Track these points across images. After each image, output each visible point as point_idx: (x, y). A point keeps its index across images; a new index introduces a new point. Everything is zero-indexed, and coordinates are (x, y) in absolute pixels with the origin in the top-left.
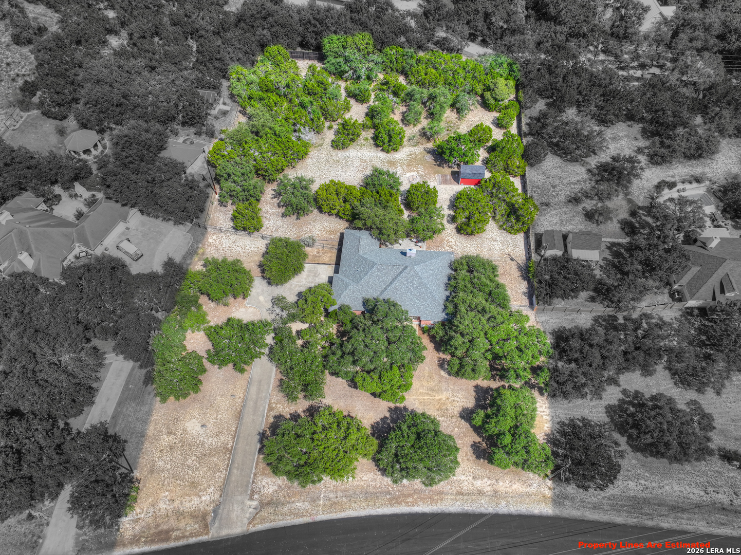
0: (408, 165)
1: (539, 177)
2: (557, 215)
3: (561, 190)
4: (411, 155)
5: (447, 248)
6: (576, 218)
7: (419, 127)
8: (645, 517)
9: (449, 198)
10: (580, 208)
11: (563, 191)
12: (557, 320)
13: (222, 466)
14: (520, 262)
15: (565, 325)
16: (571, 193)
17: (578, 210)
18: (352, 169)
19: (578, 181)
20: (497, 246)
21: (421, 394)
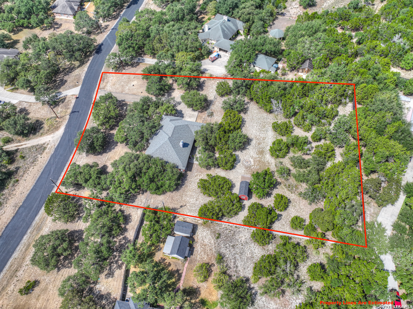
0: (259, 161)
1: (243, 239)
2: (210, 243)
3: (230, 251)
4: (269, 163)
5: (196, 174)
6: (206, 256)
7: (291, 168)
8: (33, 230)
9: (230, 179)
10: (214, 262)
11: (229, 253)
12: (136, 219)
13: (118, 91)
14: (179, 210)
15: (132, 223)
16: (227, 258)
17: (212, 260)
18: (258, 133)
19: (237, 267)
20: (193, 201)
21: (120, 152)
